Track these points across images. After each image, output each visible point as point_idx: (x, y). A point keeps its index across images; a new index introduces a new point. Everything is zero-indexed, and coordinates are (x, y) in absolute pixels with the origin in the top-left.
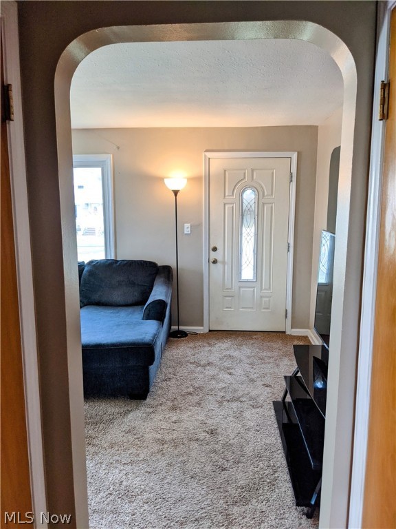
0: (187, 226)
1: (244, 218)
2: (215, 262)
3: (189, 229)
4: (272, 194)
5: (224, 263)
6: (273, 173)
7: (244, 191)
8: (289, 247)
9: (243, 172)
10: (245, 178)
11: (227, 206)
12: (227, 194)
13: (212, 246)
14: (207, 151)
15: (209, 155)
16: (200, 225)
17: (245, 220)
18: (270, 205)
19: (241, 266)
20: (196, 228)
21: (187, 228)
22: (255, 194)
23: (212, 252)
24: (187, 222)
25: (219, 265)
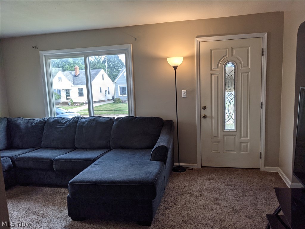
0: (184, 91)
1: (227, 84)
2: (205, 117)
3: (186, 94)
4: (248, 66)
5: (212, 118)
6: (248, 50)
7: (226, 64)
8: (262, 105)
9: (225, 50)
10: (226, 55)
11: (213, 76)
12: (213, 67)
13: (202, 106)
14: (198, 37)
15: (199, 39)
16: (193, 91)
17: (227, 86)
18: (246, 74)
19: (225, 120)
20: (190, 93)
21: (184, 93)
22: (235, 67)
23: (202, 110)
24: (184, 89)
25: (208, 119)
